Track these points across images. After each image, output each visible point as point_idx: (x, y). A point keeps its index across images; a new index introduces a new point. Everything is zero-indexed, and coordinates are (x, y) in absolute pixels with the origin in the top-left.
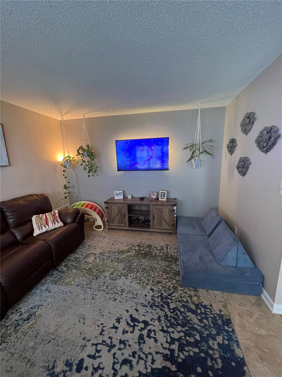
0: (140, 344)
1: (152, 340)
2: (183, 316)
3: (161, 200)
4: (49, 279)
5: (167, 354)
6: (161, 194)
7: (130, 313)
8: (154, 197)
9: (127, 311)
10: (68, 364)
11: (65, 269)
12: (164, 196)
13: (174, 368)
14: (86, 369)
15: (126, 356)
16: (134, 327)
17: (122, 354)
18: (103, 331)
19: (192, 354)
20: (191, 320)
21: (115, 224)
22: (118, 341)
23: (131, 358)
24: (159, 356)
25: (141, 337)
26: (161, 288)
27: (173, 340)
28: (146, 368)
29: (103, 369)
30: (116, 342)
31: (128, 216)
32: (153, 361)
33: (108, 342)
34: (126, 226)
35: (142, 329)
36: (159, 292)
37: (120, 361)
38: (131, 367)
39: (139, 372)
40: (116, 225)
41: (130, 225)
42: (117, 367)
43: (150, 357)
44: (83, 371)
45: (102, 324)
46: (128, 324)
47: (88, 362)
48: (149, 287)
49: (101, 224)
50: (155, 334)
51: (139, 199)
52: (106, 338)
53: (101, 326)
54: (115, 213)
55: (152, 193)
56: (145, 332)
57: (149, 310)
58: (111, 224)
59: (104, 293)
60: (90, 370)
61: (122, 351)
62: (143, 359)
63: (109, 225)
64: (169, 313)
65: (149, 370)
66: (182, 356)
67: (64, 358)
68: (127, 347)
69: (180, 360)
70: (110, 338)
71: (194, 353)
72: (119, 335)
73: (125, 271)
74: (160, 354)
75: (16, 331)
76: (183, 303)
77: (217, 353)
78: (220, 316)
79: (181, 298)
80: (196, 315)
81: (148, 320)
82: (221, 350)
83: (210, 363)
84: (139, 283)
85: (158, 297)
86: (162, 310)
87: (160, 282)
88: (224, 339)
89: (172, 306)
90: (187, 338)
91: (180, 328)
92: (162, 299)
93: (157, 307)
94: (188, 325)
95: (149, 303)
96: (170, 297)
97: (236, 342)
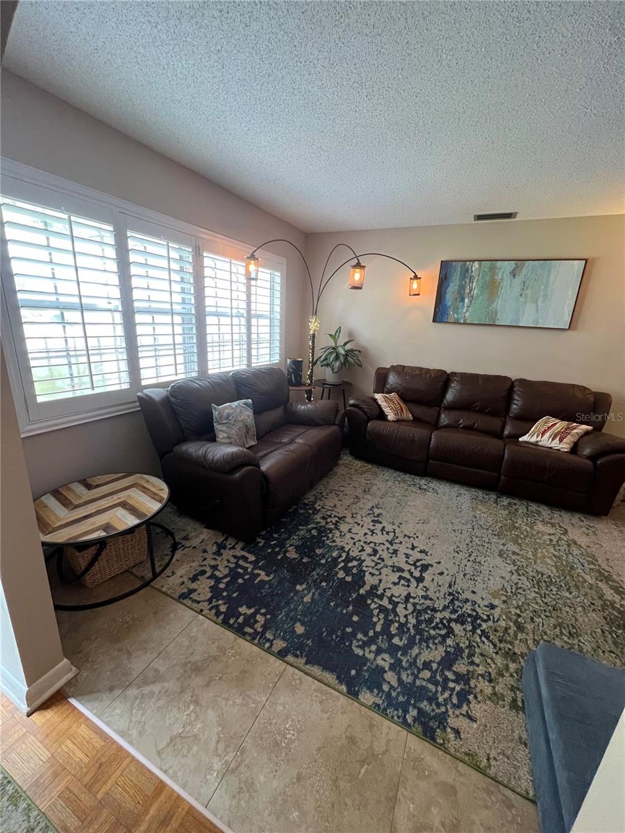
0: (393, 567)
1: (397, 581)
5: (377, 590)
7: (435, 565)
9: (439, 563)
10: (379, 515)
11: (505, 503)
13: (362, 591)
15: (380, 552)
16: (414, 565)
17: (383, 550)
18: (409, 537)
19: (375, 619)
22: (397, 548)
23: (378, 556)
24: (378, 581)
25: (401, 570)
27: (395, 604)
28: (367, 566)
29: (372, 535)
32: (372, 575)
33: (396, 541)
35: (411, 574)
36: (488, 616)
37: (377, 548)
38: (370, 555)
39: (365, 560)
42: (372, 545)
43: (377, 573)
44: (373, 524)
45: (417, 537)
46: (418, 560)
47: (379, 526)
48: (496, 602)
50: (403, 585)
52: (400, 539)
53: (415, 536)
56: (406, 575)
59: (468, 542)
60: (373, 528)
61: (386, 550)
62: (376, 565)
65: (364, 568)
66: (373, 606)
67: (384, 513)
68: (390, 555)
69: (369, 602)
70: (401, 543)
71: (375, 624)
72: (402, 550)
73: (532, 574)
74: (379, 584)
75: (409, 485)
76: (467, 651)
77: (371, 656)
78: (442, 720)
79: (482, 655)
80: (439, 664)
81: (425, 583)
82: (373, 667)
83: (360, 636)
84: (503, 588)
85: (474, 610)
86: (445, 608)
87: (520, 628)
88: (392, 687)
89: (457, 628)
90: (396, 625)
91: (412, 621)
92: (469, 616)
93: (452, 602)
94: (418, 637)
95: (459, 593)
96: (479, 631)
97: (385, 710)
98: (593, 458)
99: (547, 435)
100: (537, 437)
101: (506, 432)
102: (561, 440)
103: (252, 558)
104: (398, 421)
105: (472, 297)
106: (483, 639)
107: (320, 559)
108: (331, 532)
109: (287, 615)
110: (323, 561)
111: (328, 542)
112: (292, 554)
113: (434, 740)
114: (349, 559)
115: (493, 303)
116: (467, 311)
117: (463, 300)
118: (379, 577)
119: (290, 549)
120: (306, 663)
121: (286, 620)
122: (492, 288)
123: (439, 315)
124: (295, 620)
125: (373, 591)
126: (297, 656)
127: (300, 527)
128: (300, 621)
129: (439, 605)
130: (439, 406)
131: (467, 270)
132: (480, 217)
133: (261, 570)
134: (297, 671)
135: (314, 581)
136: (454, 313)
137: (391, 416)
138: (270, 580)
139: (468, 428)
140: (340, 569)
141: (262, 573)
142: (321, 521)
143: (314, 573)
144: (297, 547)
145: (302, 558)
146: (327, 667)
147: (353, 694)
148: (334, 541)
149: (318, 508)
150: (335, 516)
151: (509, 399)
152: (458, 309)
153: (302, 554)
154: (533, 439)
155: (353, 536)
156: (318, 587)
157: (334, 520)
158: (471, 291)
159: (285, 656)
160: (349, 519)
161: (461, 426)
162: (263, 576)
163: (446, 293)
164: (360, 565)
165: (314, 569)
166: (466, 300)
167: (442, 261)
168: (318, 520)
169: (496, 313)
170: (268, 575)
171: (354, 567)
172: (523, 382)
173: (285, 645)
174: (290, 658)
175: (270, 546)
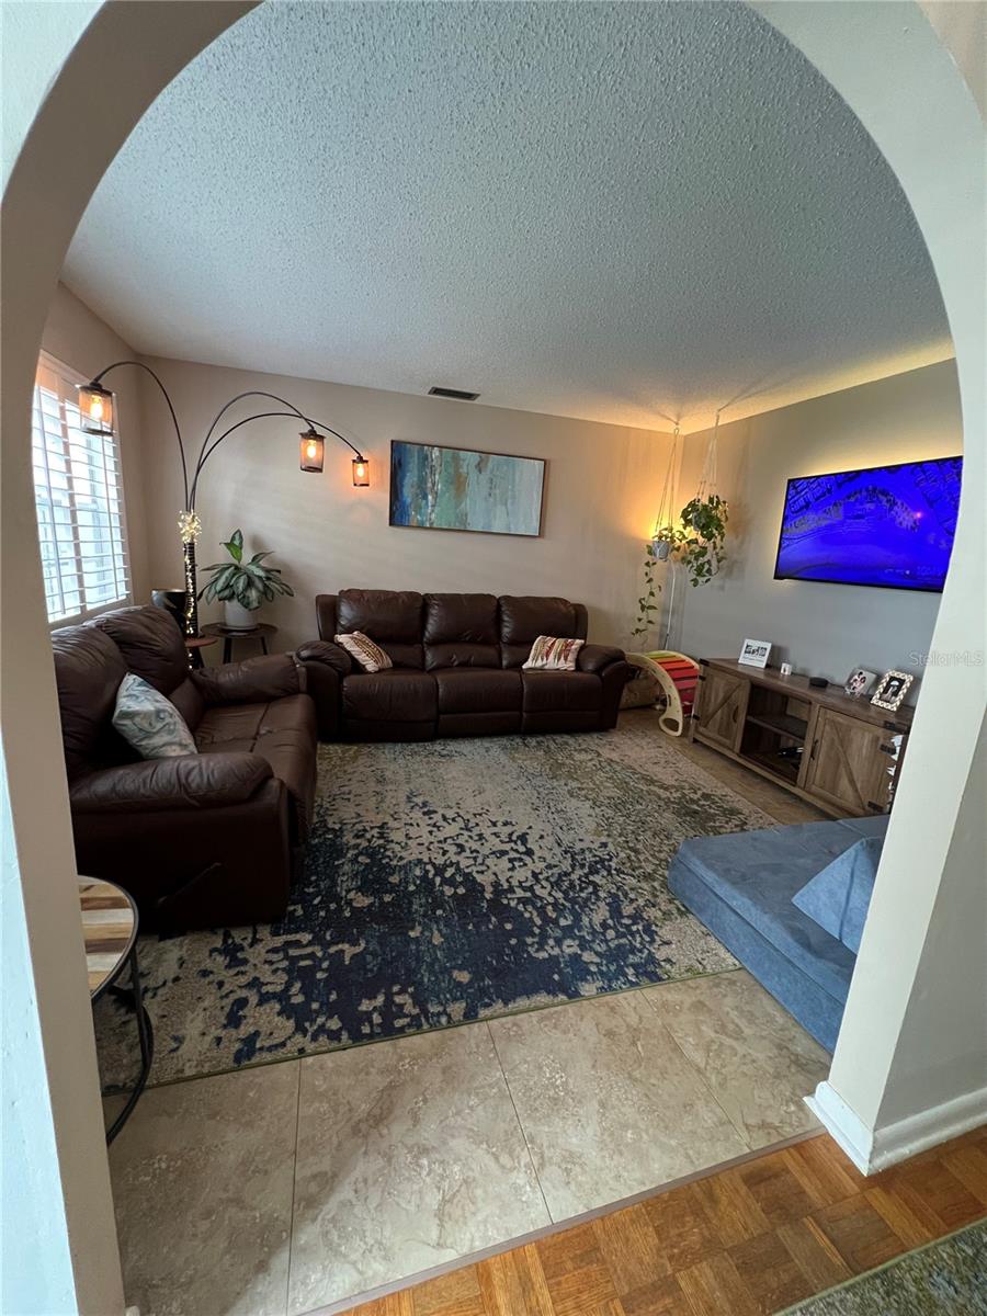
0: (493, 853)
1: (510, 865)
2: (588, 899)
3: (880, 704)
4: (504, 741)
5: (502, 885)
6: (888, 684)
7: (528, 831)
8: (860, 688)
9: (530, 827)
10: (425, 804)
11: (534, 743)
12: (895, 694)
13: (488, 896)
14: (430, 818)
15: (466, 845)
16: (511, 841)
17: (467, 841)
18: (480, 815)
19: (527, 915)
20: (591, 910)
21: (711, 731)
22: (479, 832)
24: (493, 876)
25: (503, 853)
26: (622, 855)
27: (531, 889)
28: (467, 867)
29: (439, 830)
30: (476, 831)
31: (747, 722)
32: (481, 872)
33: (470, 825)
34: (732, 750)
35: (517, 851)
36: (608, 854)
37: (458, 842)
38: (459, 853)
39: (458, 862)
40: (711, 735)
41: (744, 751)
42: (449, 841)
43: (484, 868)
44: (427, 817)
45: (487, 811)
47: (437, 818)
48: (604, 839)
49: (679, 717)
50: (520, 866)
51: (808, 683)
52: (473, 821)
53: (484, 811)
54: (715, 700)
55: (861, 673)
56: (513, 855)
57: (558, 850)
58: (701, 729)
59: (536, 795)
60: (432, 822)
61: (470, 840)
62: (475, 861)
63: (697, 730)
64: (574, 877)
65: (466, 871)
66: (513, 904)
67: (428, 799)
68: (479, 843)
69: (505, 901)
70: (477, 824)
71: (531, 919)
72: (487, 832)
73: (606, 801)
74: (497, 878)
75: (426, 756)
76: (620, 893)
77: (556, 951)
78: (651, 959)
79: (632, 889)
80: (612, 918)
81: (538, 853)
82: (567, 958)
83: (529, 940)
84: (598, 825)
85: (595, 856)
86: (573, 866)
87: (636, 851)
88: (597, 964)
89: (596, 878)
90: (550, 907)
91: (559, 895)
92: (596, 862)
93: (573, 859)
94: (577, 907)
95: (570, 847)
96: (614, 872)
97: (610, 987)
98: (598, 671)
99: (552, 656)
100: (542, 659)
101: (505, 663)
102: (566, 659)
103: (306, 937)
104: (380, 671)
105: (436, 493)
106: (622, 876)
107: (407, 888)
108: (386, 850)
109: (432, 972)
110: (412, 888)
111: (394, 863)
112: (362, 901)
113: (660, 979)
114: (440, 871)
115: (461, 503)
116: (433, 512)
117: (425, 497)
118: (490, 872)
119: (352, 895)
120: (506, 1004)
121: (437, 978)
122: (458, 483)
123: (397, 516)
124: (447, 971)
125: (498, 890)
126: (488, 1005)
127: (336, 863)
128: (455, 968)
129: (566, 866)
130: (421, 642)
131: (426, 458)
132: (436, 391)
133: (337, 943)
134: (503, 1020)
135: (424, 916)
136: (416, 514)
137: (371, 666)
138: (365, 949)
139: (465, 665)
140: (441, 885)
141: (346, 946)
142: (358, 841)
143: (415, 907)
144: (359, 889)
145: (381, 899)
146: (529, 992)
147: (574, 995)
148: (401, 858)
149: (337, 827)
150: (372, 828)
151: (498, 622)
152: (421, 508)
153: (376, 893)
154: (539, 664)
155: (418, 841)
156: (437, 920)
157: (375, 832)
158: (434, 485)
159: (477, 1014)
160: (392, 824)
161: (456, 663)
162: (349, 951)
163: (402, 486)
164: (458, 869)
165: (411, 903)
166: (430, 497)
167: (392, 442)
168: (353, 842)
169: (466, 515)
170: (354, 943)
171: (453, 875)
172: (507, 598)
173: (464, 1004)
174: (483, 1013)
175: (317, 908)
